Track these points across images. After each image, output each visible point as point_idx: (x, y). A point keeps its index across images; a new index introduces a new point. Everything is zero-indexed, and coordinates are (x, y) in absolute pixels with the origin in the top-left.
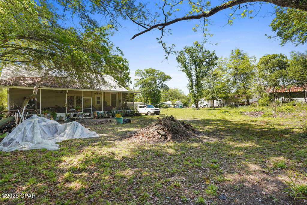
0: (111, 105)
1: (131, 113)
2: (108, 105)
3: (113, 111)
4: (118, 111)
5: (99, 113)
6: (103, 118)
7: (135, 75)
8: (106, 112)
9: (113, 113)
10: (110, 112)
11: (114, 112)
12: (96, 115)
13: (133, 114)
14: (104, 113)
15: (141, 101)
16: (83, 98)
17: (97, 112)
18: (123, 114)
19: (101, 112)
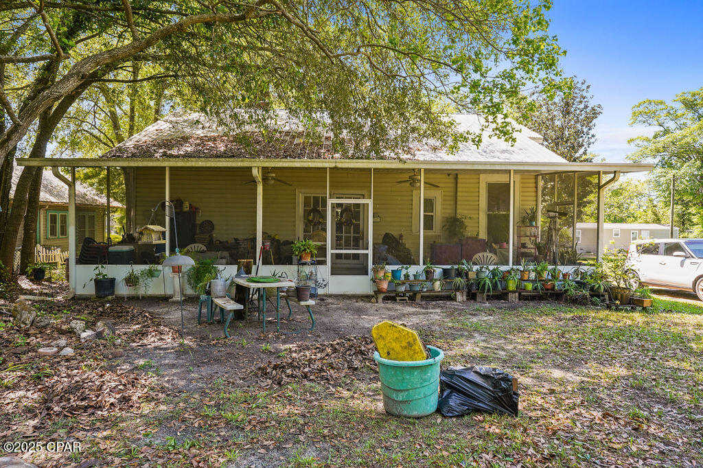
0: (483, 235)
1: (581, 285)
2: (469, 232)
3: (475, 268)
4: (504, 268)
5: (404, 272)
6: (418, 300)
7: (630, 122)
8: (438, 271)
9: (472, 275)
10: (459, 273)
11: (478, 273)
12: (385, 286)
13: (592, 289)
14: (428, 273)
15: (658, 220)
16: (330, 202)
17: (395, 267)
18: (530, 286)
19: (413, 270)
